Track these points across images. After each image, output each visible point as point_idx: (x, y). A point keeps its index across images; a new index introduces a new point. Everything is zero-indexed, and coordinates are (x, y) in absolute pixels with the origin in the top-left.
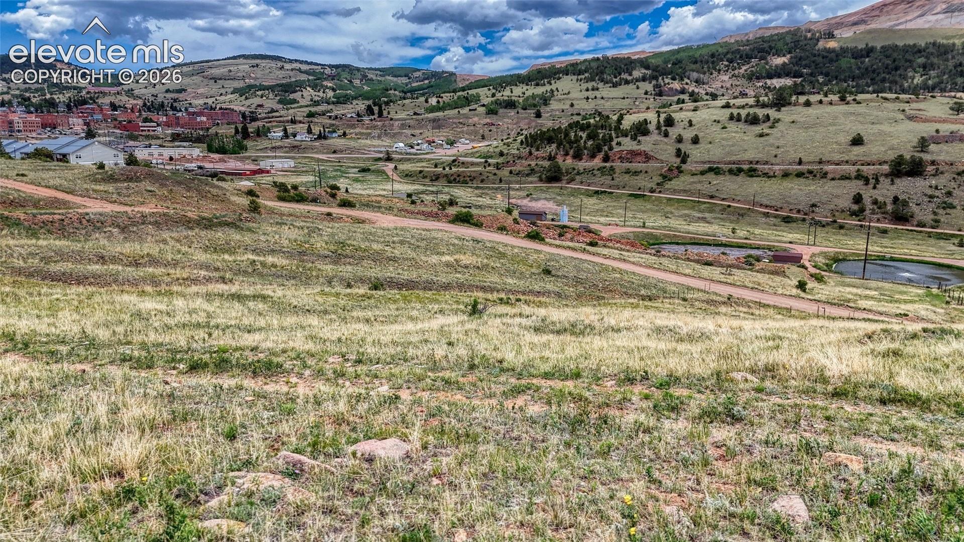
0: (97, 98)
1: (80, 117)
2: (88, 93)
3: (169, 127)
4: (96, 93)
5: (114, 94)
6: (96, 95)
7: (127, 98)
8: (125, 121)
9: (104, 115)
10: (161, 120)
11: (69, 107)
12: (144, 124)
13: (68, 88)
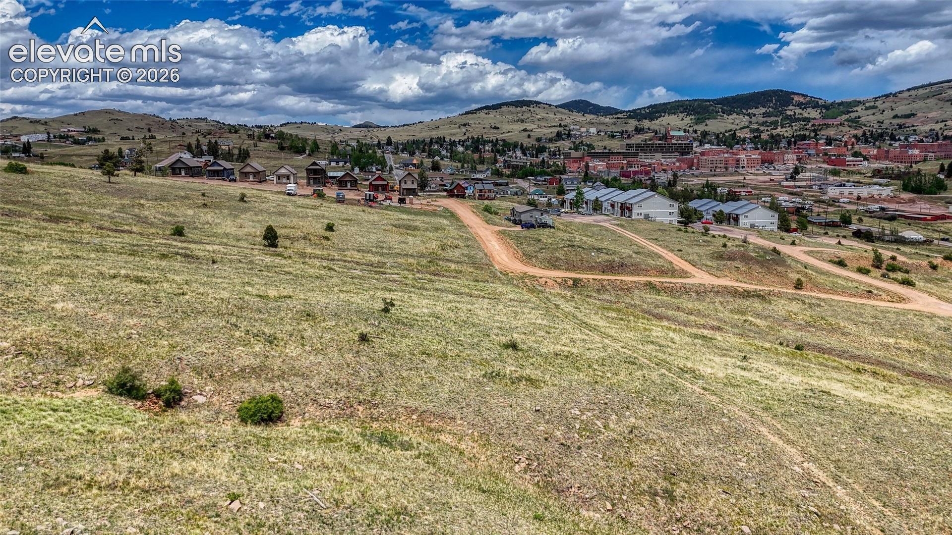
0: (820, 130)
1: (796, 153)
2: (813, 125)
3: (877, 160)
4: (820, 125)
5: (837, 125)
6: (820, 127)
7: (849, 129)
8: (835, 155)
9: (818, 150)
10: (871, 153)
11: (789, 143)
12: (852, 159)
13: (798, 120)
